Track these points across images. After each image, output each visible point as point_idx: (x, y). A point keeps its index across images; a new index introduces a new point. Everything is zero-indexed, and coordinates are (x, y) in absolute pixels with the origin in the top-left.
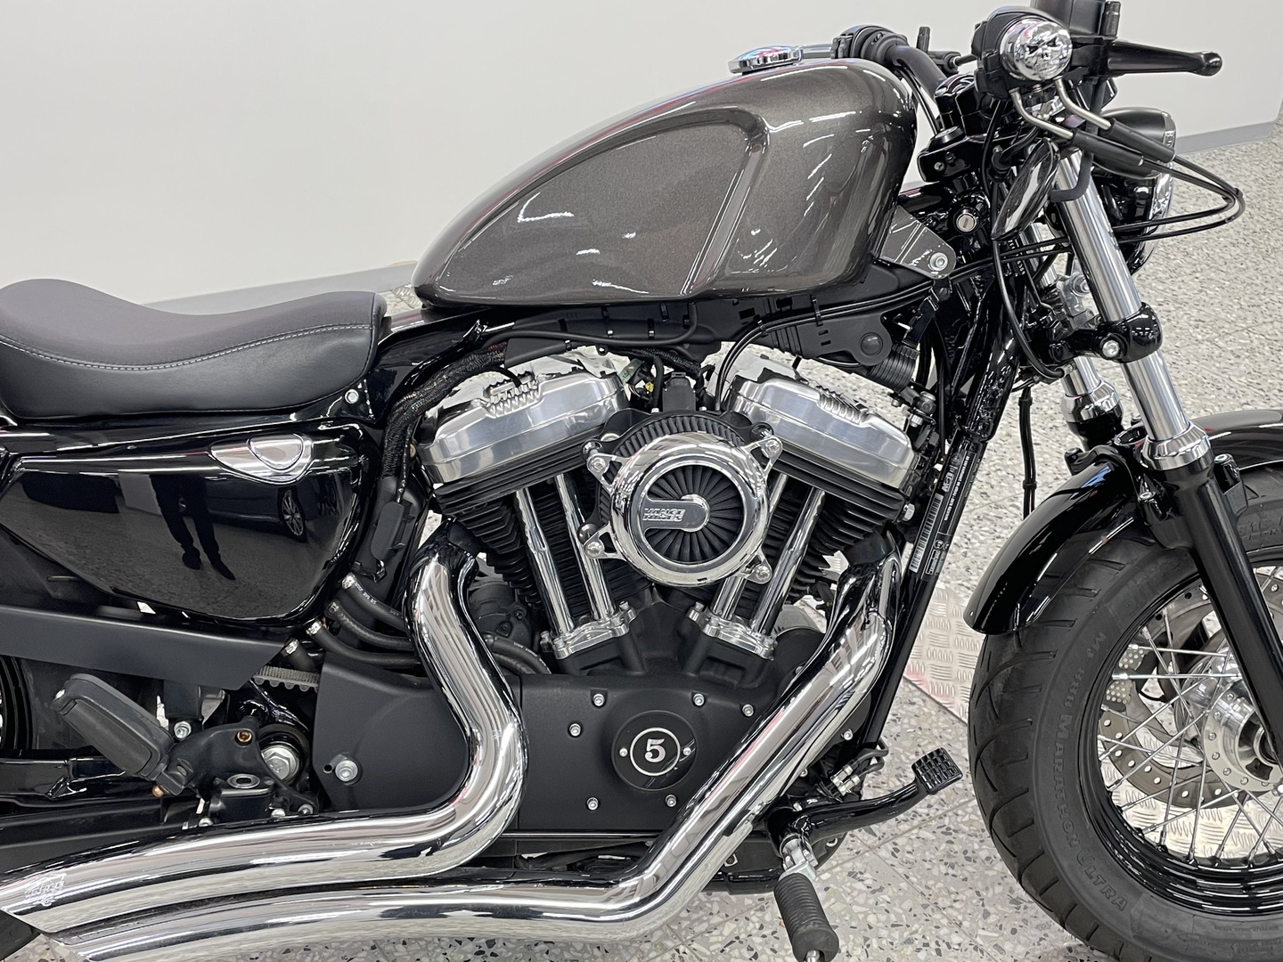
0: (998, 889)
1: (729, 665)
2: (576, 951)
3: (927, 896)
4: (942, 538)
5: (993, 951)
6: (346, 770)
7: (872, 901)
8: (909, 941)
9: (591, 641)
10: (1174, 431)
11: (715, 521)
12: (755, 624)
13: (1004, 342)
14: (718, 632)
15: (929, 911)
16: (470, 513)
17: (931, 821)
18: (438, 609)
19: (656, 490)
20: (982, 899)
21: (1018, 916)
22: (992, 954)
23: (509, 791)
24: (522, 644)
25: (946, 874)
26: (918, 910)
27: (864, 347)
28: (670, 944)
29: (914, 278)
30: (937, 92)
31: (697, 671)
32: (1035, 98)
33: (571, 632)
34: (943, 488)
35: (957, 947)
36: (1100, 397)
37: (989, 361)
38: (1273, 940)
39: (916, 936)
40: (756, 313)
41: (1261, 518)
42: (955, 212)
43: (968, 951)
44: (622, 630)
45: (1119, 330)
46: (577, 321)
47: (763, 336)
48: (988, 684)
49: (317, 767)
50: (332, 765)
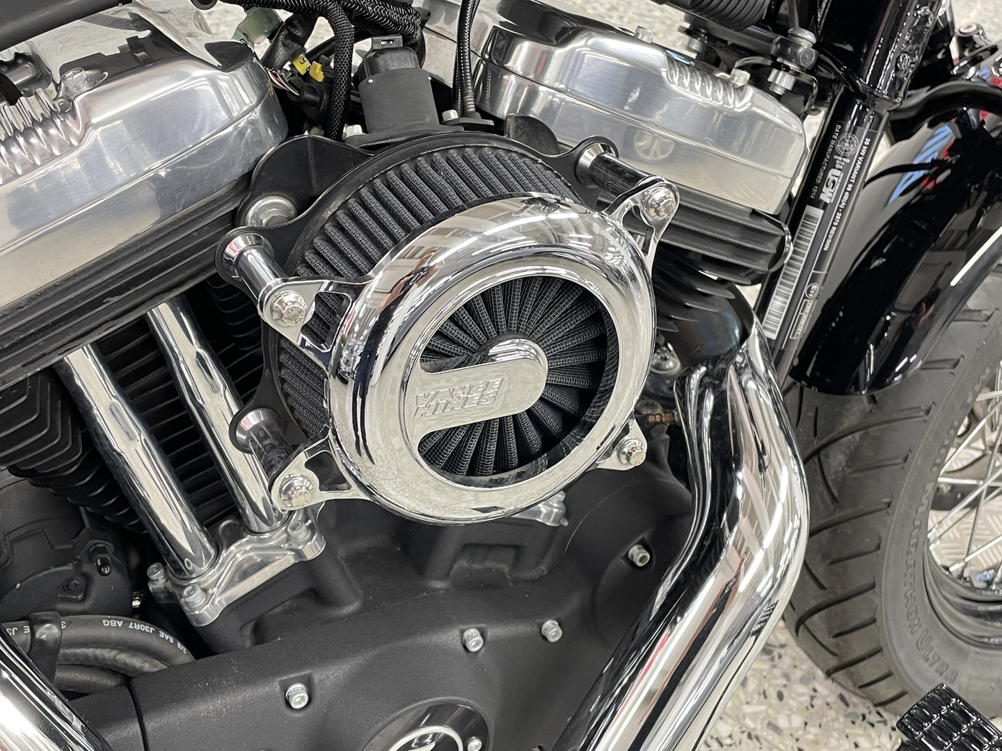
1: (496, 546)
4: (816, 279)
21: (777, 672)
22: (770, 737)
33: (212, 565)
35: (728, 741)
43: (743, 742)
44: (314, 548)
48: (816, 453)
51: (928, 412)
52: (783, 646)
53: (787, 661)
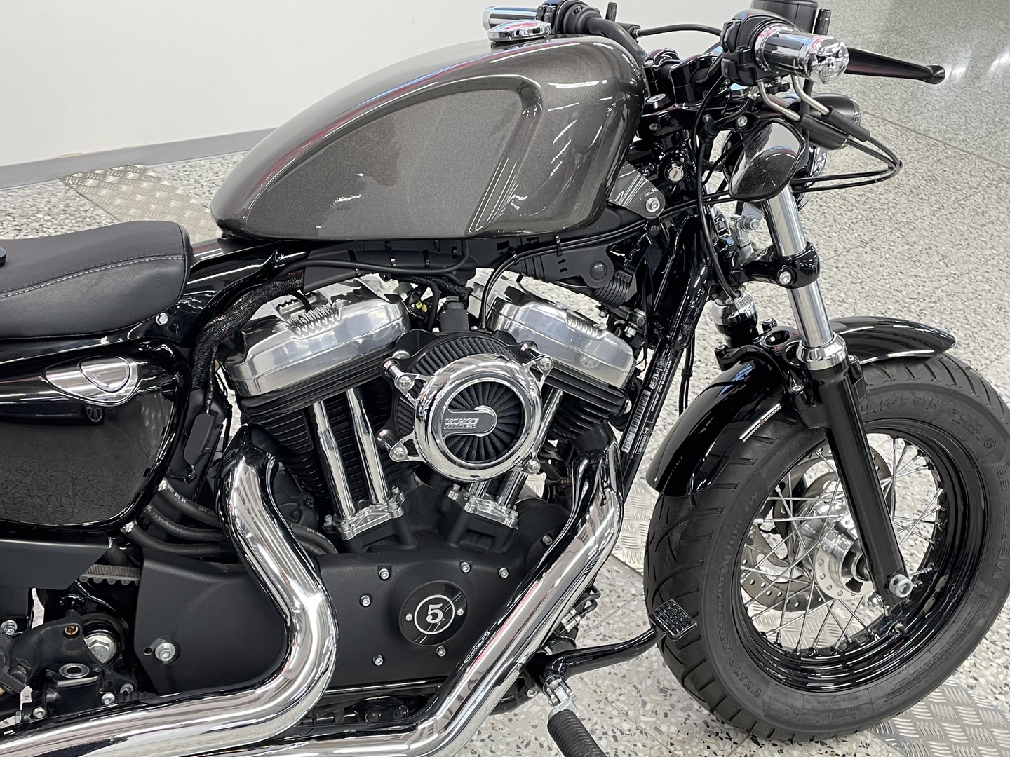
0: (649, 682)
1: (482, 535)
3: (599, 693)
4: (647, 425)
5: (654, 734)
6: (165, 651)
9: (371, 524)
10: (823, 340)
12: (501, 499)
13: (700, 269)
14: (476, 509)
15: (602, 705)
16: (273, 423)
17: (591, 631)
18: (249, 501)
19: (456, 404)
20: (639, 692)
21: (667, 703)
22: (654, 735)
23: (326, 661)
24: (313, 529)
25: (610, 673)
27: (592, 272)
29: (631, 217)
30: (645, 64)
31: (457, 543)
32: (777, 88)
33: (353, 516)
34: (650, 386)
35: (628, 733)
36: (742, 306)
37: (687, 285)
38: (855, 707)
39: (596, 727)
40: (510, 245)
41: (869, 401)
42: (666, 165)
43: (636, 735)
44: (399, 513)
45: (791, 264)
46: (364, 252)
47: (515, 264)
48: (667, 533)
49: (137, 650)
50: (152, 647)
51: (722, 512)
52: (673, 690)
53: (675, 698)
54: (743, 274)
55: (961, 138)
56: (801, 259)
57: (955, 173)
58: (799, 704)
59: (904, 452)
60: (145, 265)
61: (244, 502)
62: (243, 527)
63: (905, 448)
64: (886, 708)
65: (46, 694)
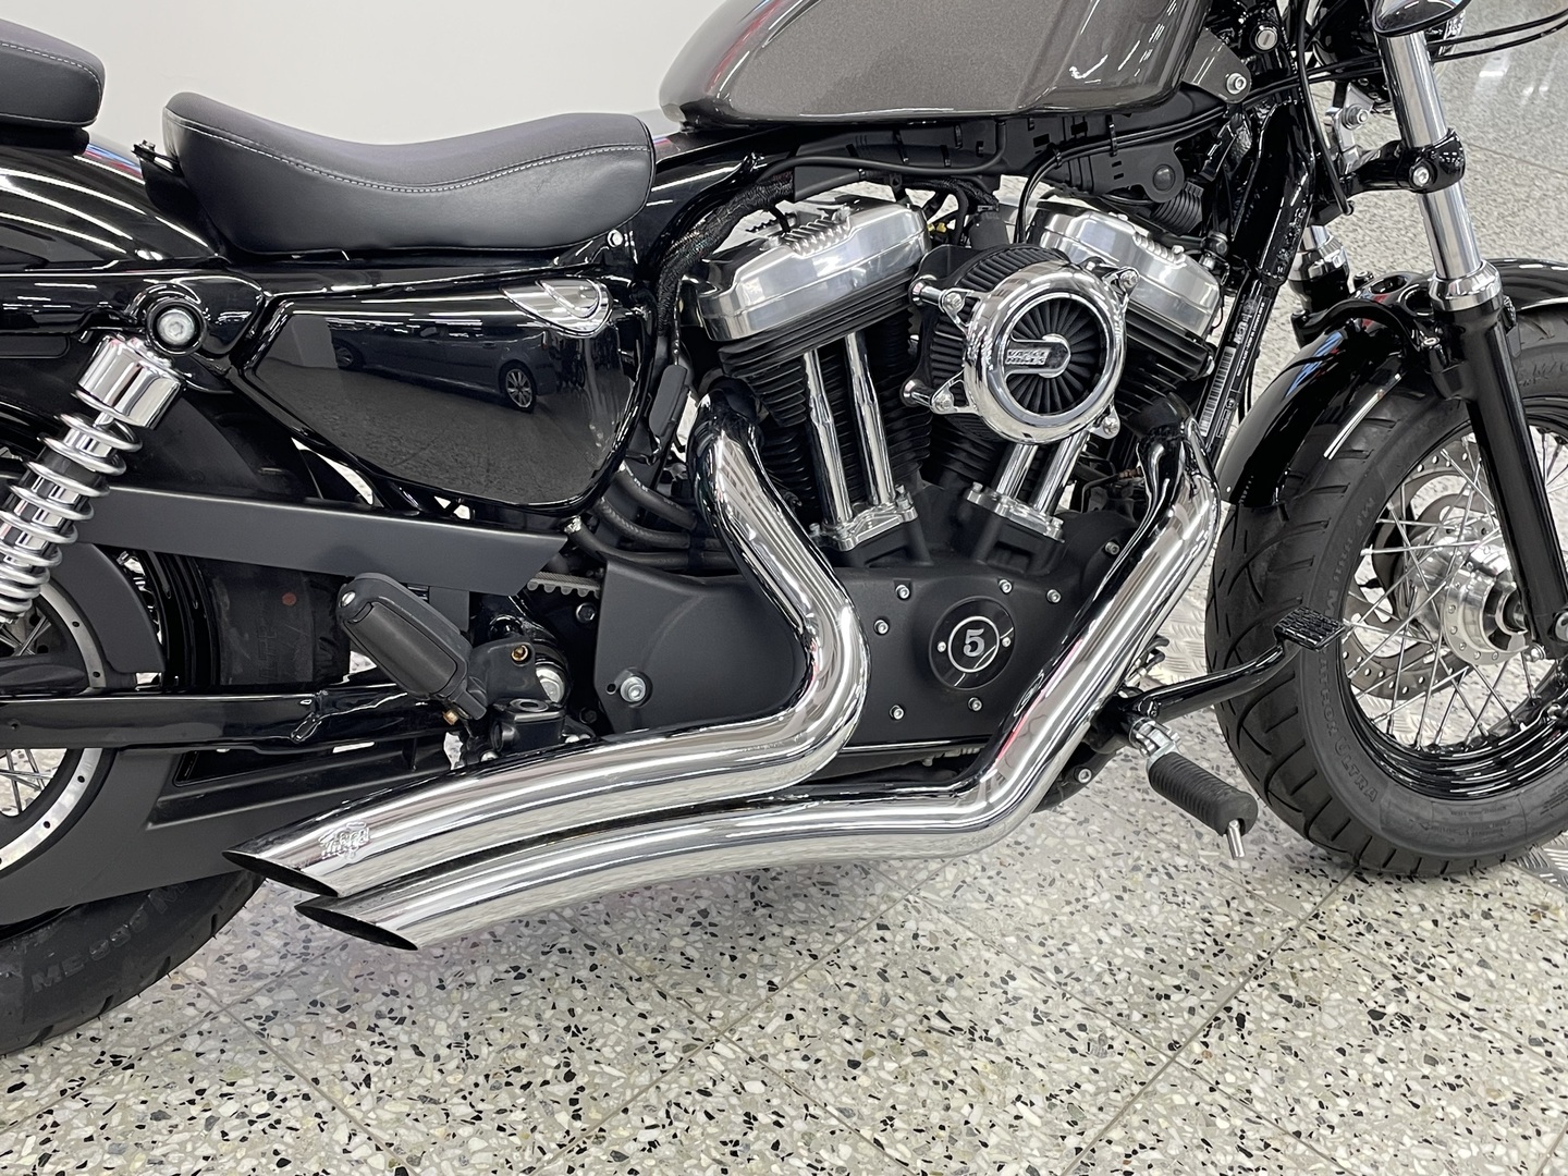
1: (1015, 550)
2: (800, 911)
3: (1135, 823)
4: (1233, 396)
5: (1222, 871)
6: (633, 688)
7: (1083, 833)
8: (1136, 868)
9: (873, 531)
10: (1468, 268)
11: (1074, 368)
12: (1037, 504)
14: (1008, 512)
16: (761, 377)
26: (1132, 837)
27: (1155, 180)
28: (896, 895)
29: (1210, 102)
31: (986, 559)
33: (850, 521)
34: (1235, 340)
35: (1185, 869)
36: (1329, 253)
37: (1279, 206)
38: (1502, 821)
39: (1140, 862)
40: (1051, 141)
42: (1251, 28)
43: (1197, 871)
44: (912, 514)
45: (1427, 156)
46: (868, 147)
47: (1056, 168)
48: (1246, 565)
49: (597, 686)
50: (616, 683)
51: (1326, 526)
54: (1356, 181)
55: (1490, 137)
56: (1442, 150)
57: (1491, 181)
58: (1427, 814)
59: (1556, 455)
60: (604, 157)
61: (735, 484)
62: (737, 515)
63: (1558, 448)
64: (1544, 822)
65: (501, 732)
